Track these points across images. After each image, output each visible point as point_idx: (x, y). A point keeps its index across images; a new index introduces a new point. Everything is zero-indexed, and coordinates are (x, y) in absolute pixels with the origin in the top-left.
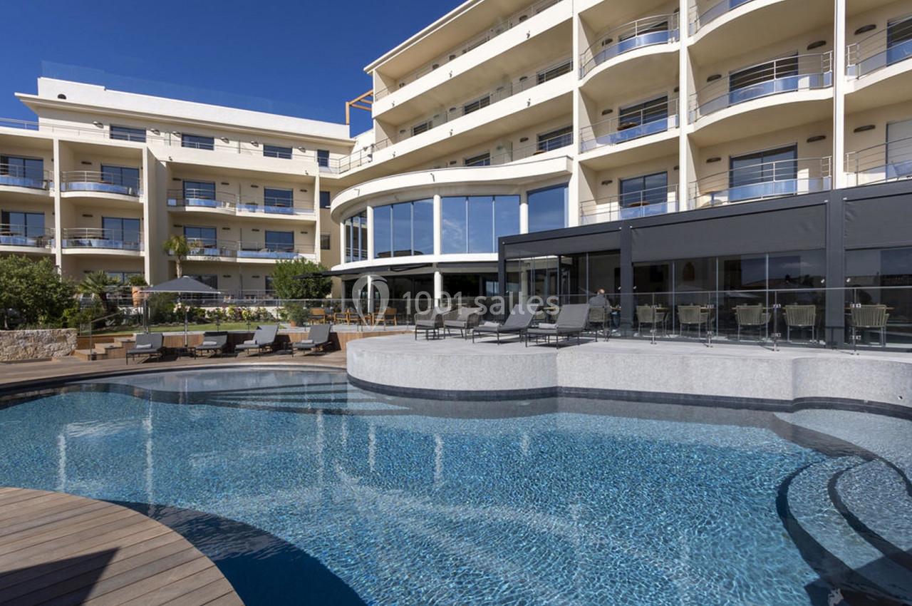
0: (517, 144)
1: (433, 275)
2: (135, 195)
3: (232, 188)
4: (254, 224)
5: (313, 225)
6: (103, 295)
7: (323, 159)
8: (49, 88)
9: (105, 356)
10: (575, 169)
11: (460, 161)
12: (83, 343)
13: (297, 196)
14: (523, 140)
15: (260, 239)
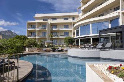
0: (109, 11)
1: (90, 38)
2: (46, 28)
3: (59, 26)
4: (62, 31)
5: (72, 30)
6: (41, 43)
7: (73, 19)
8: (37, 15)
9: (39, 51)
10: (121, 14)
11: (98, 16)
12: (38, 50)
13: (69, 26)
14: (110, 10)
15: (63, 34)
